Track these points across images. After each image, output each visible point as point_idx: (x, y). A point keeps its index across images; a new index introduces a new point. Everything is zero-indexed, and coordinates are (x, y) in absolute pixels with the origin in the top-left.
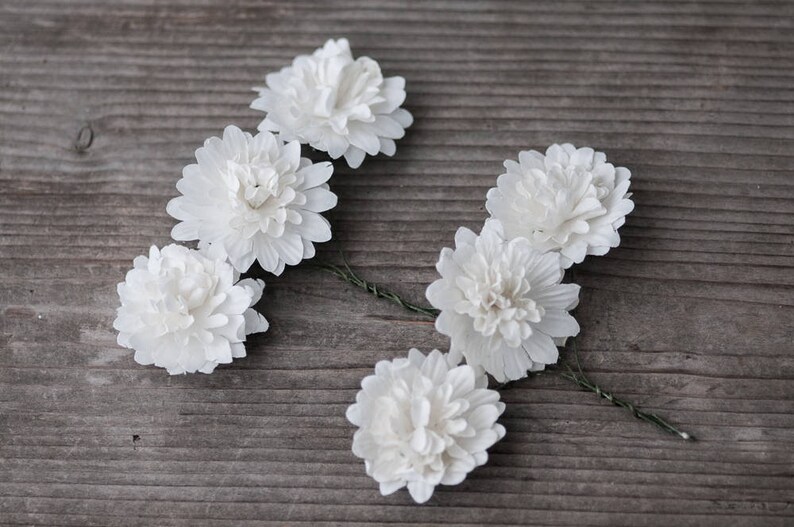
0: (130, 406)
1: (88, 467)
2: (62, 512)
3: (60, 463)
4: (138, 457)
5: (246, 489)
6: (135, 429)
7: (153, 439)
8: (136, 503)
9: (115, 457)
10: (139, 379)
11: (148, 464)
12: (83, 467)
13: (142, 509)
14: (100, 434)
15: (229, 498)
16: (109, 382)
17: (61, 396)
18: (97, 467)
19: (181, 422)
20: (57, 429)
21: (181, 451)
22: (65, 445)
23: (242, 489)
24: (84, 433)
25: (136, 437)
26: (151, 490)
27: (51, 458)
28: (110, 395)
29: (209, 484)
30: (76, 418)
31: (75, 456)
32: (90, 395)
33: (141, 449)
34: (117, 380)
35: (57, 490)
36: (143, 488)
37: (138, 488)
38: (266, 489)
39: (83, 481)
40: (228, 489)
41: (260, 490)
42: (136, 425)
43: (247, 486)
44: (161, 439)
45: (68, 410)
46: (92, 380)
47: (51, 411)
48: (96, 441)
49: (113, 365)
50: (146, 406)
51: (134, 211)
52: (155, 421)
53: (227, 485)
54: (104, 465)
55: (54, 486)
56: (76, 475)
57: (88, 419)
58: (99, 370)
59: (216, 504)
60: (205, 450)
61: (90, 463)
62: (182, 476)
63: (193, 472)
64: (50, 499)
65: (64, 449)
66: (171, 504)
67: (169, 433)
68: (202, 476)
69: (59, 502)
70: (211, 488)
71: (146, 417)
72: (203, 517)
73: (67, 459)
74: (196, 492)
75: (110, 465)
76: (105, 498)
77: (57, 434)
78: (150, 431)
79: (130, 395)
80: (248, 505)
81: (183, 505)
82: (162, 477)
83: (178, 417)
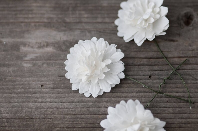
0: (39, 74)
1: (25, 97)
2: (15, 113)
3: (14, 95)
4: (43, 93)
5: (84, 103)
6: (42, 83)
7: (48, 86)
8: (43, 109)
9: (35, 93)
10: (43, 64)
11: (47, 95)
12: (23, 97)
13: (45, 111)
14: (29, 85)
15: (78, 107)
16: (31, 66)
17: (14, 71)
18: (28, 97)
19: (59, 80)
20: (12, 83)
21: (60, 90)
22: (16, 89)
23: (82, 103)
24: (22, 84)
25: (42, 85)
26: (48, 105)
27: (11, 94)
28: (32, 70)
30: (19, 79)
31: (19, 93)
32: (25, 70)
33: (44, 90)
34: (34, 65)
35: (14, 105)
36: (46, 104)
37: (44, 104)
38: (92, 103)
39: (23, 102)
40: (77, 104)
41: (89, 103)
42: (42, 81)
43: (84, 102)
44: (52, 86)
45: (16, 76)
46: (25, 65)
47: (10, 77)
48: (27, 87)
49: (32, 60)
50: (45, 74)
51: (38, 5)
52: (49, 79)
53: (76, 102)
54: (31, 96)
55: (12, 104)
56: (20, 100)
57: (24, 79)
58: (28, 62)
59: (73, 109)
60: (68, 89)
61: (25, 95)
62: (60, 99)
63: (64, 98)
64: (11, 109)
65: (15, 90)
66: (56, 109)
67: (55, 84)
68: (67, 99)
69: (14, 110)
70: (71, 103)
71: (46, 78)
72: (69, 114)
73: (17, 94)
74: (66, 105)
75: (33, 96)
76: (32, 108)
77: (12, 85)
78: (47, 83)
79: (39, 70)
80: (85, 109)
81: (61, 110)
82: (52, 100)
83: (58, 78)
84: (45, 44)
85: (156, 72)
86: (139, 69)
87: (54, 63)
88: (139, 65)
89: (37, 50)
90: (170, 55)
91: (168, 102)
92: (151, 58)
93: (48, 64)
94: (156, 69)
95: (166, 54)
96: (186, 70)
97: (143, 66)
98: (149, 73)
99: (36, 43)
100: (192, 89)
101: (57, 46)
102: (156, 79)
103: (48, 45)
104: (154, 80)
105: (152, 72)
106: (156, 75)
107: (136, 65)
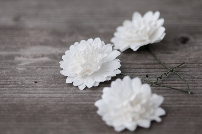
0: (33, 75)
1: (17, 90)
2: (7, 101)
3: (6, 89)
4: (37, 87)
5: (79, 94)
6: (35, 80)
7: (42, 82)
8: (35, 98)
9: (28, 87)
10: (37, 68)
11: (40, 89)
12: (15, 90)
13: (38, 100)
14: (22, 81)
15: (72, 96)
16: (25, 69)
17: (7, 73)
18: (20, 90)
19: (53, 78)
20: (5, 81)
21: (53, 85)
22: (8, 84)
23: (77, 94)
24: (15, 81)
25: (36, 82)
26: (41, 95)
27: (2, 88)
28: (26, 72)
29: (64, 93)
30: (12, 78)
31: (11, 87)
32: (18, 72)
33: (37, 85)
34: (28, 69)
35: (5, 96)
36: (38, 95)
37: (36, 95)
38: (86, 94)
39: (15, 93)
40: (71, 94)
41: (84, 94)
42: (36, 79)
43: (79, 93)
44: (45, 82)
45: (10, 76)
46: (19, 69)
47: (3, 76)
48: (20, 83)
49: (27, 65)
50: (40, 75)
52: (43, 78)
53: (70, 93)
54: (23, 89)
55: (3, 95)
56: (12, 92)
57: (17, 78)
58: (21, 67)
59: (67, 98)
60: (62, 85)
61: (18, 89)
62: (54, 91)
63: (57, 90)
64: (2, 98)
65: (8, 86)
66: (49, 98)
67: (49, 81)
68: (61, 91)
69: (5, 99)
70: (65, 94)
71: (39, 77)
72: (62, 101)
73: (9, 88)
74: (59, 95)
75: (25, 89)
76: (24, 97)
77: (5, 82)
78: (41, 80)
79: (33, 72)
80: (79, 98)
81: (54, 99)
82: (45, 92)
83: (52, 77)
84: (41, 56)
85: (153, 73)
86: (135, 71)
87: (48, 67)
88: (136, 69)
89: (32, 59)
90: (166, 62)
91: (165, 93)
92: (147, 64)
93: (42, 68)
94: (154, 71)
95: (162, 61)
96: (183, 72)
97: (139, 69)
98: (146, 74)
99: (31, 55)
100: (190, 84)
101: (52, 56)
102: (153, 78)
103: (43, 56)
104: (151, 78)
105: (149, 73)
106: (153, 75)
107: (133, 69)
